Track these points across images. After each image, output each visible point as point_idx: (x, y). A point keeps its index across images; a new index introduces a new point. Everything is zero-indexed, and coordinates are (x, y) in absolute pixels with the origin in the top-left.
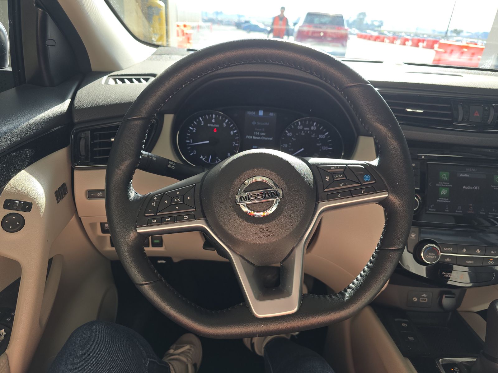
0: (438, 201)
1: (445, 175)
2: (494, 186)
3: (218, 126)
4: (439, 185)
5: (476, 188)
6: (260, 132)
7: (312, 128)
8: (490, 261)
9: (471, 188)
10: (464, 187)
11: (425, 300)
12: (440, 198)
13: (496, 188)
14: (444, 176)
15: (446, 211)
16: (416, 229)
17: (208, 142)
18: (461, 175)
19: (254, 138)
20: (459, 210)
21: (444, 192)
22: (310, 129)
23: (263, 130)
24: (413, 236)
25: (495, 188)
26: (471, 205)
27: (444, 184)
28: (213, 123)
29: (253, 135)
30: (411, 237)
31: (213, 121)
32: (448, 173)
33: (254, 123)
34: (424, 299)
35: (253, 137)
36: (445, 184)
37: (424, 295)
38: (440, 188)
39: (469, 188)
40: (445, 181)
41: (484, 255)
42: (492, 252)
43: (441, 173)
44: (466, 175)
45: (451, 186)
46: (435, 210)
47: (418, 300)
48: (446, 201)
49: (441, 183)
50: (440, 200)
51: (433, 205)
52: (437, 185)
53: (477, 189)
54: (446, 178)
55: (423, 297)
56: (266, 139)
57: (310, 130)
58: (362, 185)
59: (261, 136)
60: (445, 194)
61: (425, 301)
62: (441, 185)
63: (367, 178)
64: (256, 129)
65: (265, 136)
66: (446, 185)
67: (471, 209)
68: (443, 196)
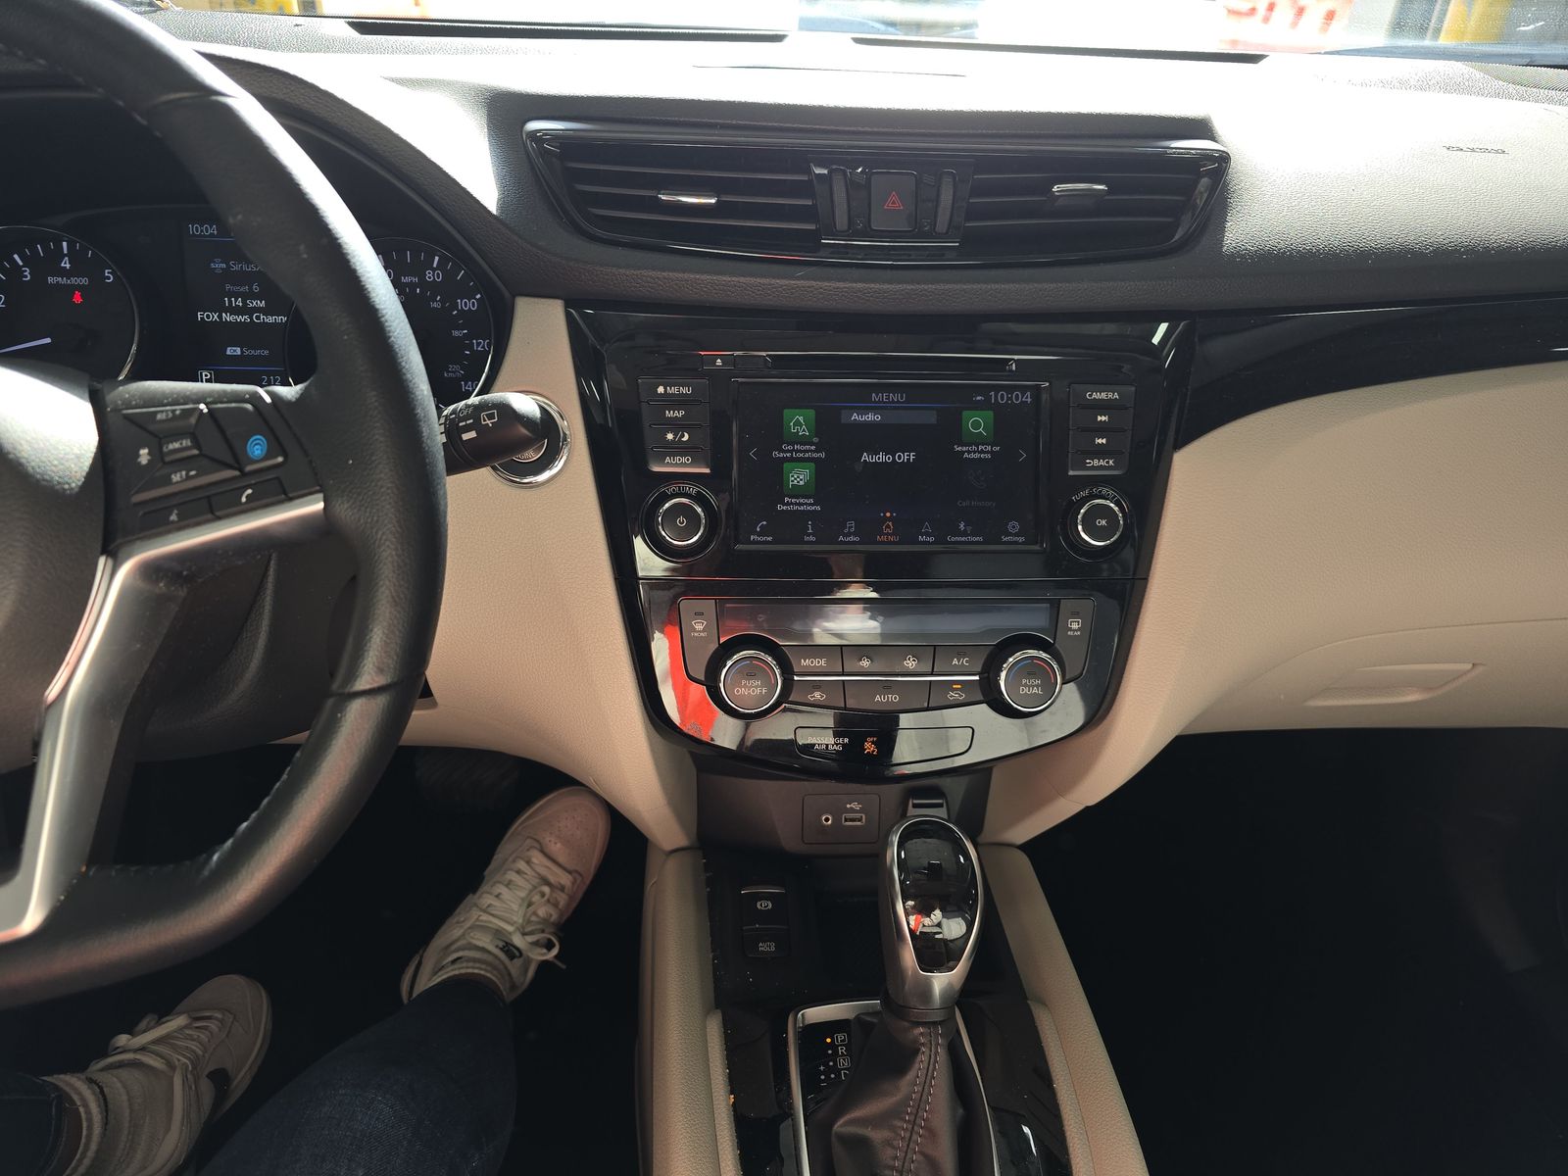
0: (780, 507)
1: (801, 419)
2: (964, 449)
3: (84, 281)
4: (781, 455)
5: (904, 457)
6: (245, 297)
7: (429, 275)
8: (953, 690)
9: (888, 459)
10: (865, 457)
11: (860, 820)
12: (786, 499)
13: (969, 452)
14: (799, 422)
15: (806, 538)
16: (708, 605)
17: (48, 340)
18: (855, 416)
19: (227, 317)
20: (849, 534)
21: (799, 477)
22: (422, 277)
23: (256, 288)
24: (699, 627)
25: (966, 455)
26: (888, 514)
27: (797, 451)
28: (63, 273)
29: (221, 309)
30: (695, 630)
31: (66, 264)
32: (811, 413)
33: (218, 266)
34: (858, 815)
35: (220, 317)
36: (801, 451)
37: (855, 806)
38: (786, 465)
39: (882, 458)
40: (804, 441)
41: (932, 674)
42: (955, 661)
43: (787, 412)
44: (870, 417)
45: (823, 455)
46: (770, 539)
47: (837, 820)
48: (808, 505)
49: (790, 447)
50: (788, 504)
51: (765, 523)
52: (776, 454)
53: (908, 460)
54: (803, 431)
55: (852, 810)
56: (270, 319)
57: (423, 283)
58: (244, 474)
59: (250, 312)
60: (802, 483)
61: (859, 823)
62: (788, 455)
63: (257, 447)
64: (228, 287)
65: (266, 311)
66: (807, 455)
67: (888, 527)
68: (797, 492)
